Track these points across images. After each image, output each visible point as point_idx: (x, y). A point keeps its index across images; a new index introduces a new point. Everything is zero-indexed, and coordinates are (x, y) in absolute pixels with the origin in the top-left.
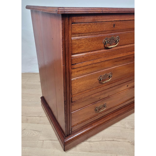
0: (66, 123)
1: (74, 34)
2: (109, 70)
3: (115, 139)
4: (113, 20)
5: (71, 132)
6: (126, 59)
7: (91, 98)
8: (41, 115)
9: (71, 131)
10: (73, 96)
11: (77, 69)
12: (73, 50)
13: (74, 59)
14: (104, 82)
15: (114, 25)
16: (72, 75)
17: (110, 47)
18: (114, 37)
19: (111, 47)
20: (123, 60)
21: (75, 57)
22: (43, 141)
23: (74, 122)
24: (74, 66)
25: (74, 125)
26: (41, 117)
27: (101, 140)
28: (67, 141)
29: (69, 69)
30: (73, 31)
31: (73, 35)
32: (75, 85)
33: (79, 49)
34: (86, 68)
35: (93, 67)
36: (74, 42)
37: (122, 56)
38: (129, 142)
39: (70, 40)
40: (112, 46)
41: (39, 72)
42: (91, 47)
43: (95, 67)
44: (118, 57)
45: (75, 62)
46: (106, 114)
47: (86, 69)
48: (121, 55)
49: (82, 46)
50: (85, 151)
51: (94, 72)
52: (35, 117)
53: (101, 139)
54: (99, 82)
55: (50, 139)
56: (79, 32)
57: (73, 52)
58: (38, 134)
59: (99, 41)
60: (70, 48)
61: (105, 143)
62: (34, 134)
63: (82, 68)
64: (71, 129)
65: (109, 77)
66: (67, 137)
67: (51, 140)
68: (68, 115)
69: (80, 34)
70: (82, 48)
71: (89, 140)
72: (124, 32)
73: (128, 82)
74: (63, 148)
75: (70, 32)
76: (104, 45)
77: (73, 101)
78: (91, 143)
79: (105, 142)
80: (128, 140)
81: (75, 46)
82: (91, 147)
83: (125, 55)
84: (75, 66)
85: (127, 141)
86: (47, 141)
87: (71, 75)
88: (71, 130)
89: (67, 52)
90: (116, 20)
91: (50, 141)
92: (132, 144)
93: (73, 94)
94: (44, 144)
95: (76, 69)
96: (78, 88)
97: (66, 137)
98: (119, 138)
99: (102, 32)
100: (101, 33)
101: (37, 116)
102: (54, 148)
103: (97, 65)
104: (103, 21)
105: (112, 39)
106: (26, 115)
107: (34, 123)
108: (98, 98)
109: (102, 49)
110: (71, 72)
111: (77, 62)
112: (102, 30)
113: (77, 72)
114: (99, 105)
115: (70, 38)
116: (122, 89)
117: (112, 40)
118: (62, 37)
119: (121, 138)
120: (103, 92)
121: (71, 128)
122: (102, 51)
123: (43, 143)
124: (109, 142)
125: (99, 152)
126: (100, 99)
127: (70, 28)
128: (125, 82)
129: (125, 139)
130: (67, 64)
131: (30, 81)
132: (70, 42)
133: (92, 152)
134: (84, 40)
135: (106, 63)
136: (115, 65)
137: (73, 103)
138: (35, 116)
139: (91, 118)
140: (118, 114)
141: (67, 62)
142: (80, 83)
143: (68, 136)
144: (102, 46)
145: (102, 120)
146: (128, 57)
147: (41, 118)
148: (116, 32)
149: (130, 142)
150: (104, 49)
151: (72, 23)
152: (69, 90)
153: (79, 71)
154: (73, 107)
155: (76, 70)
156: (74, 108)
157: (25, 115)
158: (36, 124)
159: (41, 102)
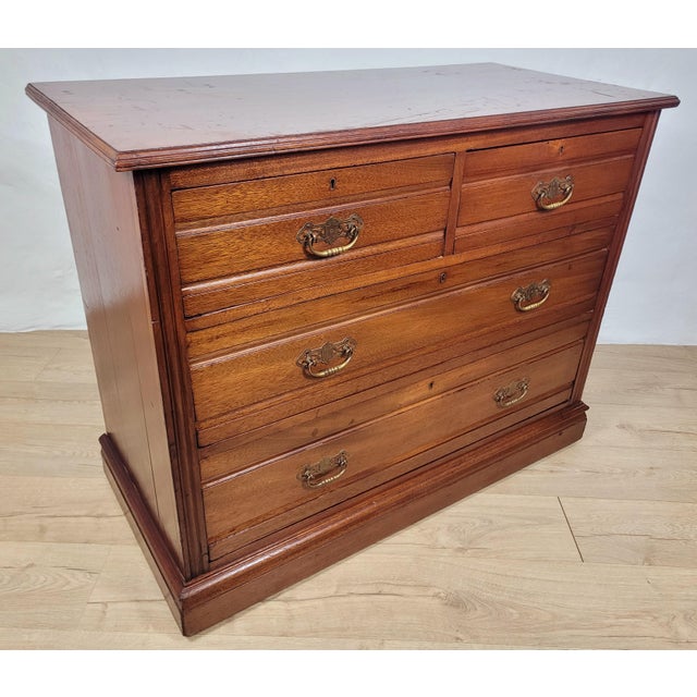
0: (182, 525)
1: (183, 220)
2: (339, 330)
3: (386, 589)
4: (327, 166)
5: (210, 561)
6: (408, 287)
7: (279, 432)
8: (100, 511)
9: (206, 558)
10: (203, 424)
11: (209, 330)
12: (185, 271)
13: (193, 299)
14: (323, 374)
15: (333, 181)
16: (191, 352)
17: (325, 253)
18: (340, 219)
19: (330, 252)
20: (393, 291)
21: (196, 292)
22: (105, 604)
23: (215, 522)
24: (193, 321)
25: (217, 533)
26: (98, 517)
27: (332, 593)
28: (193, 597)
29: (176, 332)
30: (177, 213)
31: (180, 225)
32: (204, 388)
33: (205, 265)
34: (244, 326)
35: (271, 323)
36: (183, 245)
37: (383, 279)
38: (436, 596)
39: (170, 239)
40: (335, 250)
41: (86, 328)
42: (252, 257)
43: (280, 321)
44: (371, 282)
45: (197, 310)
46: (354, 493)
47: (243, 331)
48: (382, 276)
49: (217, 255)
50: (265, 634)
51: (277, 339)
52: (76, 516)
53: (334, 589)
54: (304, 374)
55: (132, 598)
56: (202, 214)
57: (187, 278)
58: (84, 579)
59: (281, 235)
60: (174, 266)
61: (347, 603)
62: (68, 583)
63: (228, 326)
64: (205, 550)
65: (342, 356)
66: (193, 581)
67: (138, 601)
68: (187, 495)
69: (204, 219)
70: (217, 263)
71: (287, 594)
72: (379, 200)
73: (430, 371)
74: (180, 621)
75: (168, 217)
76: (304, 248)
77: (203, 442)
78: (294, 606)
79: (346, 599)
80: (437, 591)
81: (193, 257)
82: (291, 618)
83: (396, 275)
84: (199, 323)
85: (431, 592)
86: (120, 606)
87: (186, 352)
88: (208, 554)
89: (162, 277)
90: (336, 165)
91: (134, 606)
92: (446, 604)
93: (199, 418)
94: (108, 615)
95: (203, 332)
96: (218, 397)
97: (187, 581)
98: (403, 583)
99: (288, 208)
100: (284, 209)
101: (83, 512)
102: (148, 628)
103: (284, 314)
104: (287, 172)
105: (333, 227)
106: (39, 510)
107: (70, 542)
108: (308, 430)
109: (300, 260)
110: (186, 342)
111: (206, 310)
112: (286, 200)
113: (211, 340)
114: (317, 457)
115: (168, 233)
116: (409, 395)
117: (332, 231)
118: (142, 235)
119: (409, 583)
120: (324, 411)
121: (204, 544)
122: (298, 266)
123: (104, 612)
124: (363, 598)
125: (317, 637)
126: (318, 435)
127: (167, 205)
128: (416, 370)
129: (427, 586)
130: (168, 316)
131: (57, 368)
132: (172, 246)
133: (293, 635)
134: (221, 236)
135: (324, 305)
136: (362, 312)
137: (205, 452)
138: (77, 513)
139: (289, 507)
140: (403, 494)
141: (167, 308)
142: (227, 379)
143: (197, 576)
144: (298, 249)
145: (340, 516)
146: (411, 280)
147: (102, 520)
148: (344, 203)
149: (442, 595)
150: (308, 260)
151: (172, 191)
152: (184, 403)
153: (218, 337)
154: (208, 467)
155: (203, 335)
156: (211, 469)
157: (34, 510)
158: (77, 545)
159: (103, 455)
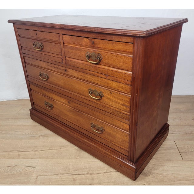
5: (34, 107)
15: (36, 34)
55: (45, 174)
58: (31, 169)
62: (26, 170)
101: (31, 150)
107: (27, 159)
123: (37, 179)
126: (46, 95)
147: (36, 152)
157: (17, 150)
